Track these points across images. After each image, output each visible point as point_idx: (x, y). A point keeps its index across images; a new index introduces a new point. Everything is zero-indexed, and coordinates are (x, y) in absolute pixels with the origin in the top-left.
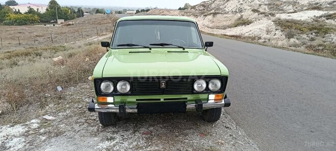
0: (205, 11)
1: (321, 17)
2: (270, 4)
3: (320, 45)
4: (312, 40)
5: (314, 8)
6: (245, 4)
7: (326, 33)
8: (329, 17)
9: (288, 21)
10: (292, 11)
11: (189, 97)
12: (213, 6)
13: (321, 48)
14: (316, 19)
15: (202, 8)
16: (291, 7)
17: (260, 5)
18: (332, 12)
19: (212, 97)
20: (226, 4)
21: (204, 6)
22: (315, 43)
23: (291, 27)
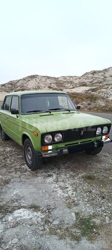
0: (13, 88)
1: (89, 90)
2: (56, 83)
3: (95, 107)
4: (89, 104)
5: (83, 85)
6: (41, 83)
7: (95, 100)
8: (93, 90)
9: (73, 94)
10: (71, 87)
11: (93, 139)
12: (18, 84)
13: (96, 109)
14: (87, 92)
15: (10, 86)
16: (69, 85)
17: (51, 84)
18: (94, 88)
19: (104, 137)
20: (28, 83)
21: (11, 84)
22: (91, 106)
23: (76, 97)
